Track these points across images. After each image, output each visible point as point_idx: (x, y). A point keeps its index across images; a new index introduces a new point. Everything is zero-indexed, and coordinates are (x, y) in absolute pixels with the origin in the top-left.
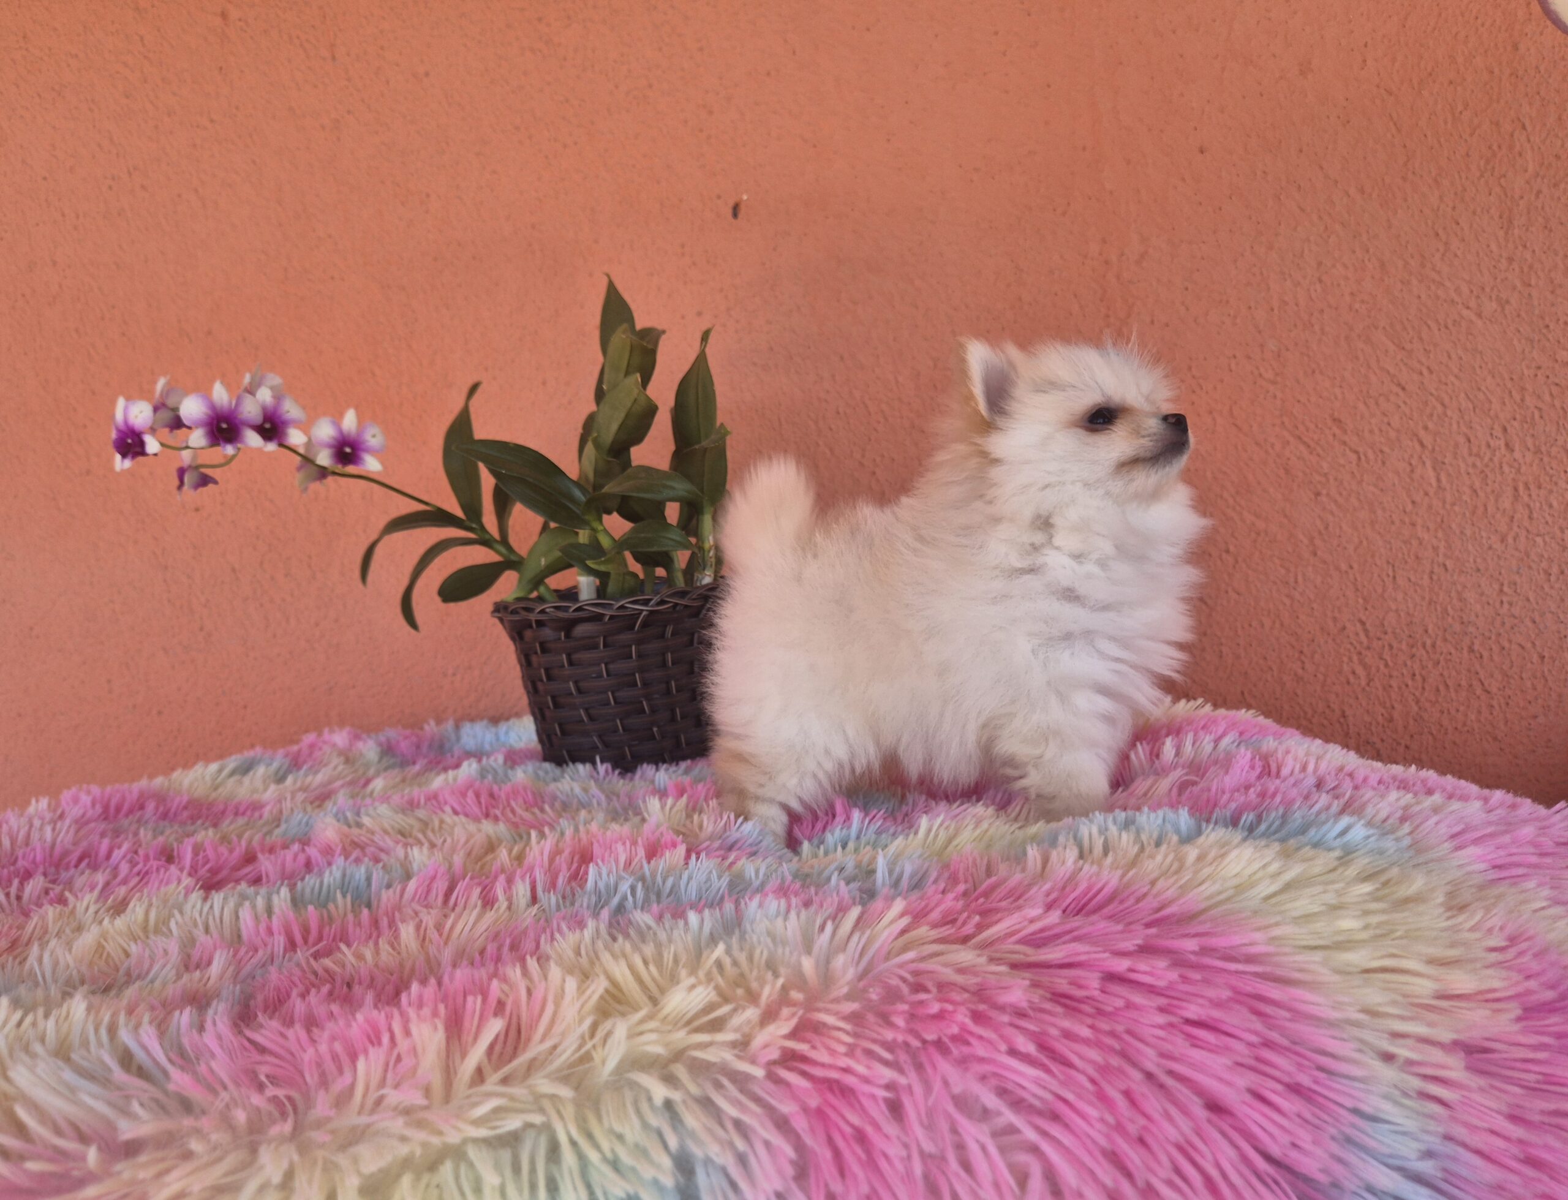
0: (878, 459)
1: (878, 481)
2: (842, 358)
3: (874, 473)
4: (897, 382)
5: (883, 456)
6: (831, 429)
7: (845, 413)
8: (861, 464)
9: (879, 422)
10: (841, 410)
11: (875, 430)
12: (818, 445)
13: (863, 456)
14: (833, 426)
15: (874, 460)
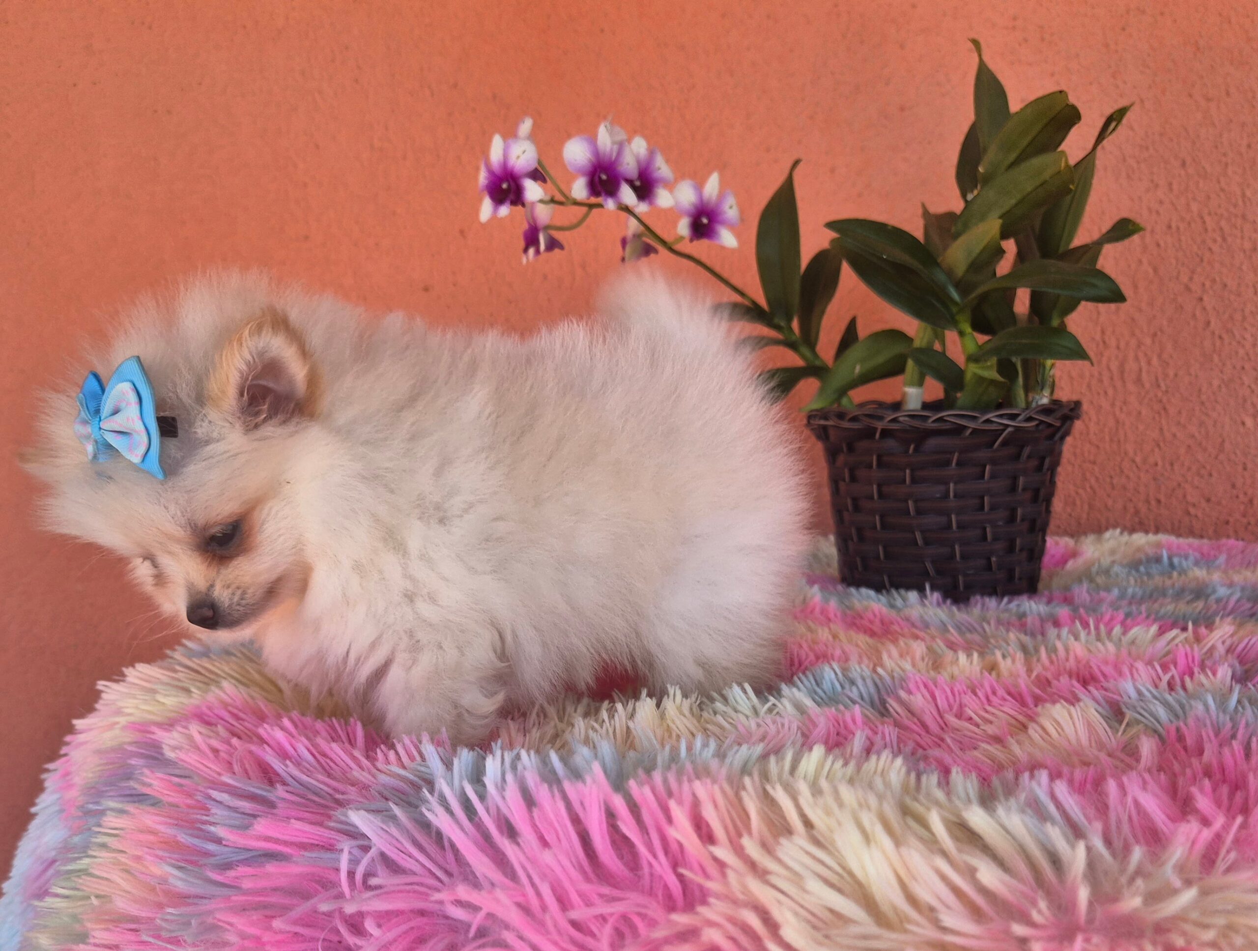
0: (1208, 284)
1: (1204, 309)
2: (1183, 164)
3: (1201, 299)
4: (1244, 195)
5: (1214, 281)
6: (1158, 245)
7: (1178, 228)
8: (1188, 289)
9: (1215, 241)
10: (1174, 225)
11: (1210, 249)
12: (1140, 261)
13: (1191, 279)
14: (1162, 244)
15: (1204, 285)
